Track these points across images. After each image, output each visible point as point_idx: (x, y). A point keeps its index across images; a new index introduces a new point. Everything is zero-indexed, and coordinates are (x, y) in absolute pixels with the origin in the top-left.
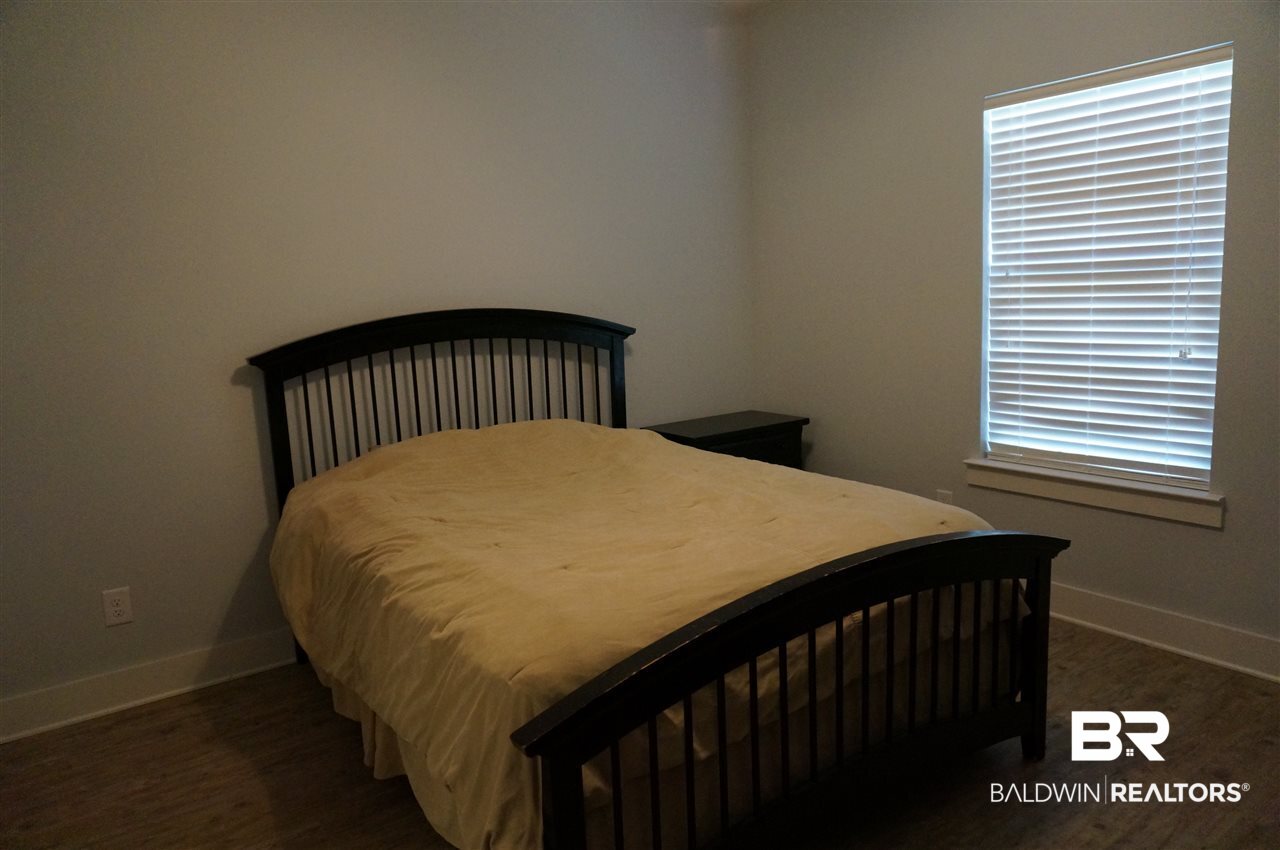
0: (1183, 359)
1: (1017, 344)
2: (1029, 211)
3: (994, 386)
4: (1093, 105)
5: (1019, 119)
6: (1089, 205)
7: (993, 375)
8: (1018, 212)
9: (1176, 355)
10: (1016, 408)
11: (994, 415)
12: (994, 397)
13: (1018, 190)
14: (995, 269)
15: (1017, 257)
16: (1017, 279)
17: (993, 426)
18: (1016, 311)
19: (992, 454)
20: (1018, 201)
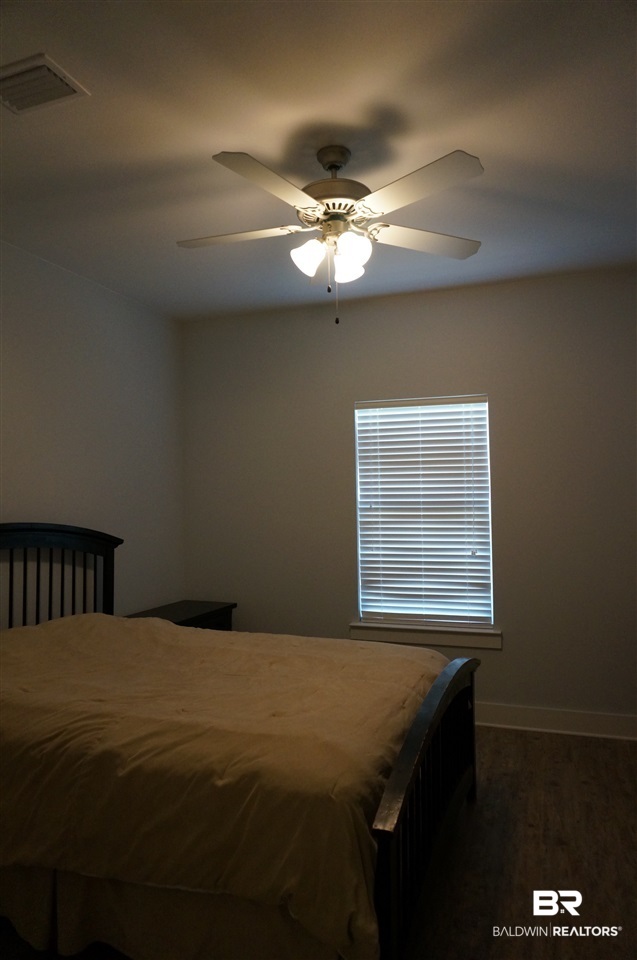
0: (473, 556)
1: (378, 549)
2: (382, 470)
3: (363, 575)
4: (417, 415)
5: (375, 417)
6: (418, 469)
7: (363, 569)
8: (376, 470)
9: (470, 554)
10: (378, 588)
11: (363, 594)
12: (364, 582)
13: (376, 457)
14: (362, 503)
15: (376, 496)
16: (377, 510)
17: (364, 600)
18: (377, 529)
19: (364, 618)
20: (376, 464)
